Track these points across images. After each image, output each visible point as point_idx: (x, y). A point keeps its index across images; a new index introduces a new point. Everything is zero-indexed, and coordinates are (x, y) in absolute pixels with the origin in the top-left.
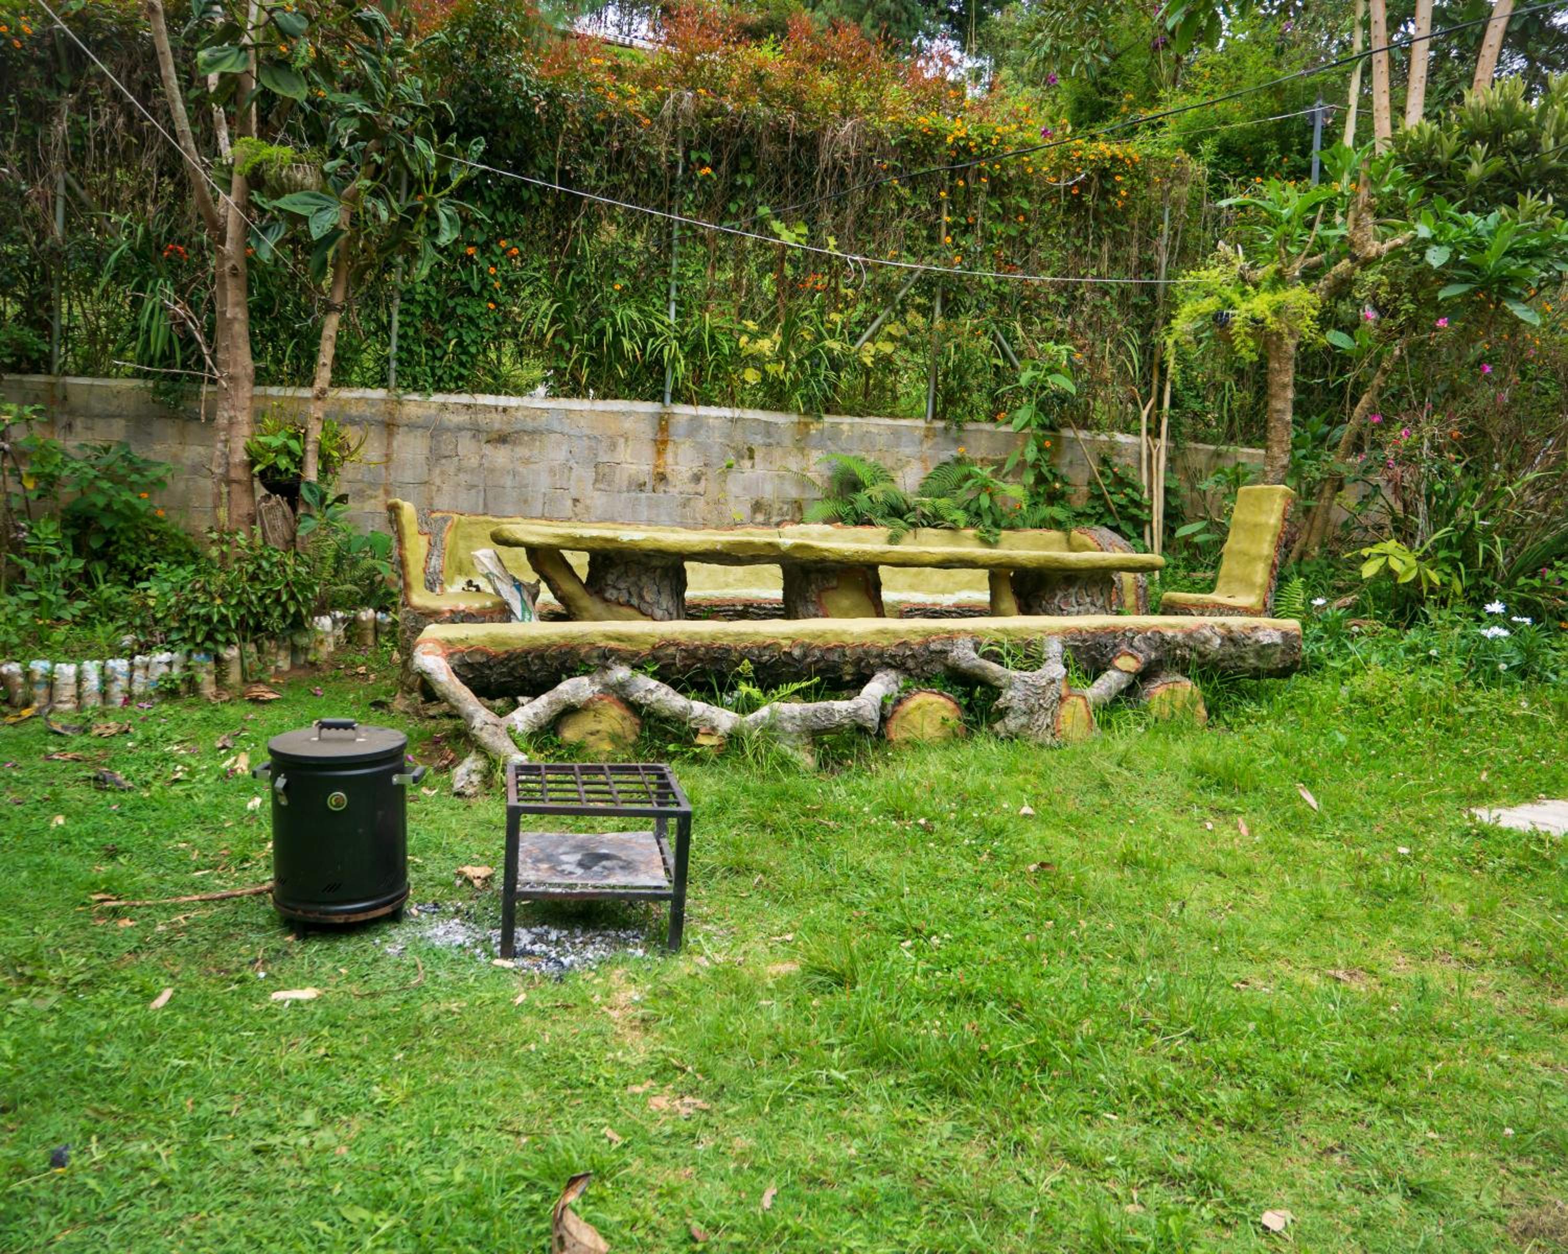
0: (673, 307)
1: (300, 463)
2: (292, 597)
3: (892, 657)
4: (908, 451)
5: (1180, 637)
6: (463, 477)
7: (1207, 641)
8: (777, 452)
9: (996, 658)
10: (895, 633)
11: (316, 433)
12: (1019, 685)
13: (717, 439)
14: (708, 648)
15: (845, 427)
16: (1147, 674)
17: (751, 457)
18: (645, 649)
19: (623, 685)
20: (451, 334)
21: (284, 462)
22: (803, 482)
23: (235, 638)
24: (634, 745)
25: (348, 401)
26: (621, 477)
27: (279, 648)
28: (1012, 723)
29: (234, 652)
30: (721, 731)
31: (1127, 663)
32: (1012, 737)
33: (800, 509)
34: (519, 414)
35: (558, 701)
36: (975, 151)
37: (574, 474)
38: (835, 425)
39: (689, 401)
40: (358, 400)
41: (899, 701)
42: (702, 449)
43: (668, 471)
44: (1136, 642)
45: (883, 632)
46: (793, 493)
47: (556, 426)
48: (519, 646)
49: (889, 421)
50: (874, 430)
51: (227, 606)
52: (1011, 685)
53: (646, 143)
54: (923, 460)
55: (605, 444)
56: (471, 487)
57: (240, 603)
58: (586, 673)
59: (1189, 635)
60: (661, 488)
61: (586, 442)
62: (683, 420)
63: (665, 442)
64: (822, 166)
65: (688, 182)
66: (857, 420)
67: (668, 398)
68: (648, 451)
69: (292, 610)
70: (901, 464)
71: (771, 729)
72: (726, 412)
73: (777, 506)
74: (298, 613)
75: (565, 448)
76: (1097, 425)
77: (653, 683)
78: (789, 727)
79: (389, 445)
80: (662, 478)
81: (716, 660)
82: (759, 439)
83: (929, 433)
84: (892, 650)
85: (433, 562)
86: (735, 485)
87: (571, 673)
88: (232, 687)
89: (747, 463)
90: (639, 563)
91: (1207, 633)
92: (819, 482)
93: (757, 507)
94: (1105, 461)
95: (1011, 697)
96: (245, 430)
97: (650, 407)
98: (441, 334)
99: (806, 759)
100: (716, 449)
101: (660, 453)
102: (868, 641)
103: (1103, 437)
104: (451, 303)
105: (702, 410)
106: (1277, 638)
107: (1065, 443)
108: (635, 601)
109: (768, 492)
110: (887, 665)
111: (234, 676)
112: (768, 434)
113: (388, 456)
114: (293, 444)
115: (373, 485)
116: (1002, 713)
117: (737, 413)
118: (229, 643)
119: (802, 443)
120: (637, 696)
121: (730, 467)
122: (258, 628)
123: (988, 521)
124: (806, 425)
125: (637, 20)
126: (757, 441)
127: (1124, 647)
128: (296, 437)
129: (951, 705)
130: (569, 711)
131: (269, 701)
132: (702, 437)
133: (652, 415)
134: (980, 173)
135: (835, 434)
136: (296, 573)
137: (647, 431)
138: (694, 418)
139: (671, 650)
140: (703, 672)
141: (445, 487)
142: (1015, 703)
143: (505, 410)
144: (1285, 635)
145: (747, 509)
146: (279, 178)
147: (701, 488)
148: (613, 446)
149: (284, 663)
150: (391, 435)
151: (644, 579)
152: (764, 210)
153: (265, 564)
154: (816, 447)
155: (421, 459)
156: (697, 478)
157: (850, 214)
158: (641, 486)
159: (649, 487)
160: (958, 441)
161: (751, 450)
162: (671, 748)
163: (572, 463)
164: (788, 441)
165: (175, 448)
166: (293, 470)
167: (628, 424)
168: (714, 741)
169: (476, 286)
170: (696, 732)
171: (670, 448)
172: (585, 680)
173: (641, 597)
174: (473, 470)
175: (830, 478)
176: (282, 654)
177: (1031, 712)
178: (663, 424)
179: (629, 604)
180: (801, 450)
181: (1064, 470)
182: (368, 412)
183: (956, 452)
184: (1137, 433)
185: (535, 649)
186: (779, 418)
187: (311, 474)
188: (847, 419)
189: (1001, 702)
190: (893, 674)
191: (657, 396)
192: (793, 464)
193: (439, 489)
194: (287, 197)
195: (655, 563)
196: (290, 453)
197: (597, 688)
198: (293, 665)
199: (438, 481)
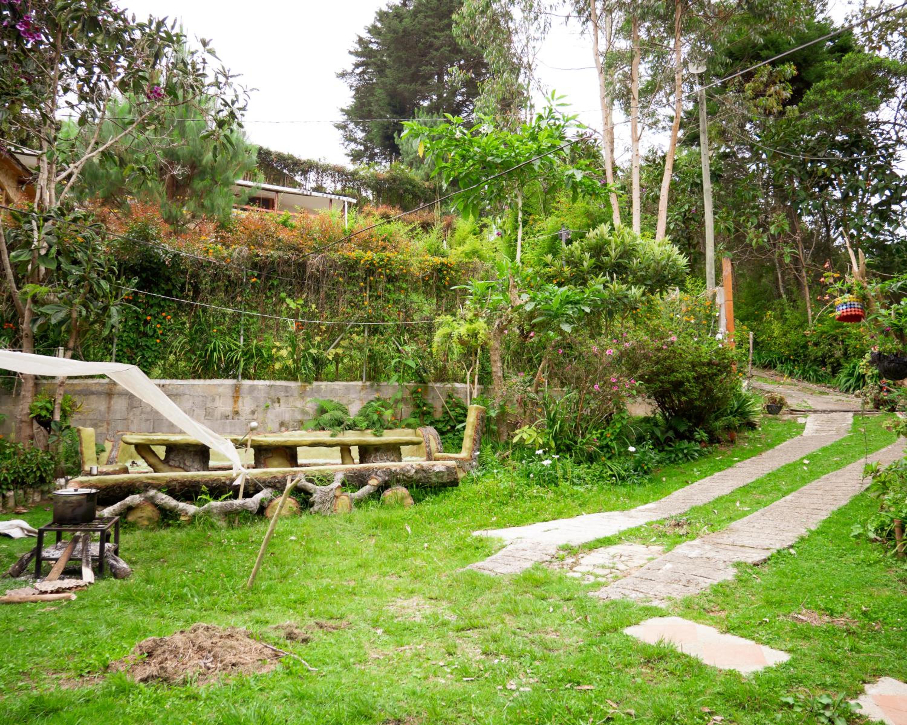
0: (242, 337)
1: (52, 413)
2: (39, 469)
3: (270, 483)
4: (353, 396)
5: (398, 470)
6: (143, 416)
7: (408, 471)
8: (291, 399)
9: (311, 481)
10: (271, 473)
11: (60, 400)
12: (319, 492)
13: (262, 394)
14: (190, 482)
15: (323, 387)
16: (384, 487)
17: (279, 402)
18: (164, 483)
19: (152, 498)
20: (139, 354)
21: (44, 413)
22: (304, 412)
23: (12, 487)
24: (157, 522)
25: (91, 384)
26: (217, 414)
27: (34, 492)
28: (316, 508)
29: (11, 493)
30: (189, 514)
31: (374, 482)
32: (316, 513)
33: (302, 424)
34: (170, 387)
35: (125, 504)
36: (377, 265)
37: (195, 413)
38: (318, 386)
39: (249, 378)
40: (96, 384)
41: (271, 501)
42: (256, 399)
43: (240, 409)
44: (378, 473)
45: (264, 473)
46: (299, 417)
47: (187, 392)
48: (111, 483)
49: (345, 383)
50: (337, 387)
51: (8, 474)
52: (315, 492)
53: (227, 270)
54: (361, 400)
55: (210, 398)
56: (147, 420)
57: (14, 472)
58: (138, 493)
59: (402, 469)
60: (236, 417)
61: (201, 398)
62: (246, 387)
63: (238, 397)
64: (308, 274)
65: (247, 283)
66: (330, 383)
67: (240, 377)
68: (230, 401)
69: (38, 475)
70: (350, 403)
71: (208, 512)
72: (267, 382)
73: (291, 423)
74: (41, 476)
75: (191, 401)
76: (448, 380)
77: (164, 496)
78: (215, 511)
79: (110, 403)
80: (237, 413)
81: (193, 486)
82: (282, 394)
83: (363, 388)
84: (269, 480)
85: (113, 453)
86: (271, 415)
87: (133, 494)
88: (9, 508)
89: (277, 405)
90: (183, 449)
91: (409, 468)
92: (311, 412)
93: (282, 424)
94: (450, 396)
95: (316, 497)
96: (30, 400)
97: (231, 382)
98: (135, 354)
99: (222, 524)
100: (262, 399)
101: (236, 402)
102: (259, 477)
103: (449, 385)
104: (139, 340)
105: (256, 382)
106: (442, 469)
107: (430, 389)
108: (182, 465)
109: (287, 417)
110: (267, 486)
111: (11, 503)
112: (287, 391)
113: (109, 408)
114: (48, 405)
115: (101, 421)
116: (312, 505)
117: (272, 382)
118: (9, 490)
119: (303, 394)
120: (158, 501)
121: (267, 407)
122: (23, 483)
123: (378, 426)
124: (305, 386)
125: (326, 178)
126: (282, 395)
127: (373, 475)
128: (50, 402)
129: (293, 501)
130: (130, 509)
131: (23, 513)
132: (255, 394)
133: (232, 385)
134: (381, 274)
135: (318, 389)
136: (43, 459)
137: (229, 392)
138: (252, 386)
139: (174, 483)
140: (188, 491)
141: (135, 421)
142: (316, 499)
143: (163, 386)
144: (448, 468)
145: (277, 425)
146: (43, 299)
147: (255, 417)
148: (214, 400)
149: (37, 498)
150: (111, 398)
151: (186, 456)
152: (283, 295)
153: (29, 456)
154: (309, 396)
155: (124, 409)
156: (253, 413)
157: (322, 295)
158: (227, 417)
159: (230, 417)
160: (377, 391)
161: (279, 399)
162: (171, 522)
163: (194, 408)
164: (296, 394)
165: (11, 408)
166: (48, 416)
167: (221, 390)
168: (187, 518)
169: (150, 333)
170: (180, 515)
171: (240, 399)
172: (138, 496)
173: (185, 464)
174: (148, 413)
175: (317, 410)
176: (36, 494)
177: (323, 503)
178: (237, 389)
179: (179, 467)
180: (303, 398)
181: (430, 401)
182: (100, 389)
183: (377, 395)
184: (466, 383)
185: (117, 484)
186: (292, 384)
187: (57, 417)
188: (325, 383)
189: (311, 499)
190: (270, 490)
191: (235, 377)
192: (299, 404)
193: (132, 421)
194: (46, 307)
195: (190, 449)
196: (47, 409)
197: (142, 499)
198: (42, 499)
199: (132, 418)
